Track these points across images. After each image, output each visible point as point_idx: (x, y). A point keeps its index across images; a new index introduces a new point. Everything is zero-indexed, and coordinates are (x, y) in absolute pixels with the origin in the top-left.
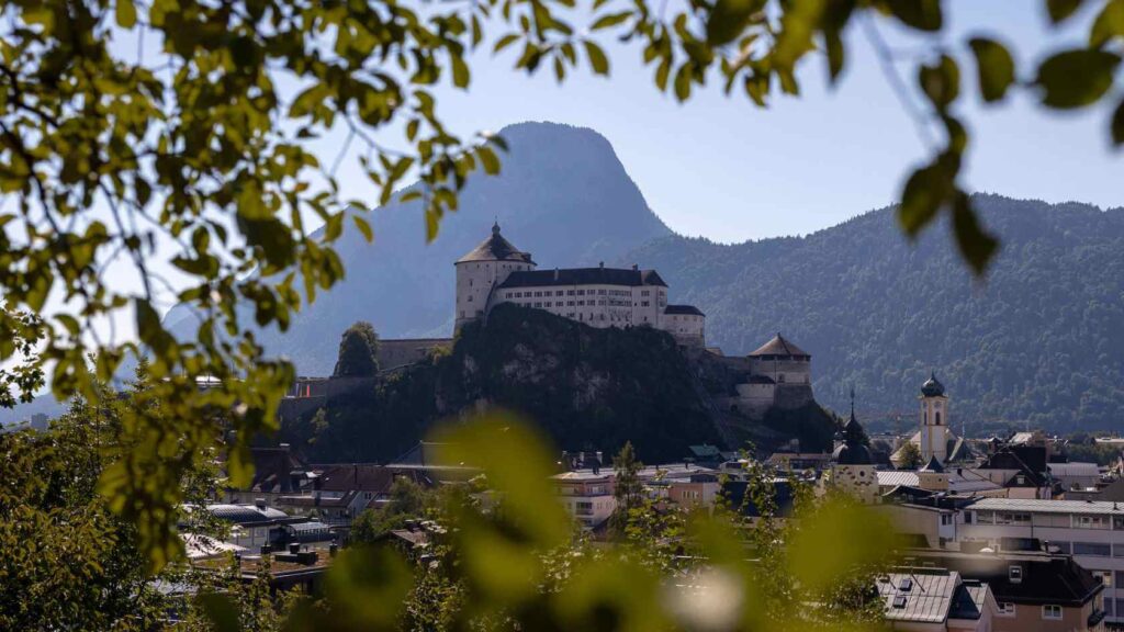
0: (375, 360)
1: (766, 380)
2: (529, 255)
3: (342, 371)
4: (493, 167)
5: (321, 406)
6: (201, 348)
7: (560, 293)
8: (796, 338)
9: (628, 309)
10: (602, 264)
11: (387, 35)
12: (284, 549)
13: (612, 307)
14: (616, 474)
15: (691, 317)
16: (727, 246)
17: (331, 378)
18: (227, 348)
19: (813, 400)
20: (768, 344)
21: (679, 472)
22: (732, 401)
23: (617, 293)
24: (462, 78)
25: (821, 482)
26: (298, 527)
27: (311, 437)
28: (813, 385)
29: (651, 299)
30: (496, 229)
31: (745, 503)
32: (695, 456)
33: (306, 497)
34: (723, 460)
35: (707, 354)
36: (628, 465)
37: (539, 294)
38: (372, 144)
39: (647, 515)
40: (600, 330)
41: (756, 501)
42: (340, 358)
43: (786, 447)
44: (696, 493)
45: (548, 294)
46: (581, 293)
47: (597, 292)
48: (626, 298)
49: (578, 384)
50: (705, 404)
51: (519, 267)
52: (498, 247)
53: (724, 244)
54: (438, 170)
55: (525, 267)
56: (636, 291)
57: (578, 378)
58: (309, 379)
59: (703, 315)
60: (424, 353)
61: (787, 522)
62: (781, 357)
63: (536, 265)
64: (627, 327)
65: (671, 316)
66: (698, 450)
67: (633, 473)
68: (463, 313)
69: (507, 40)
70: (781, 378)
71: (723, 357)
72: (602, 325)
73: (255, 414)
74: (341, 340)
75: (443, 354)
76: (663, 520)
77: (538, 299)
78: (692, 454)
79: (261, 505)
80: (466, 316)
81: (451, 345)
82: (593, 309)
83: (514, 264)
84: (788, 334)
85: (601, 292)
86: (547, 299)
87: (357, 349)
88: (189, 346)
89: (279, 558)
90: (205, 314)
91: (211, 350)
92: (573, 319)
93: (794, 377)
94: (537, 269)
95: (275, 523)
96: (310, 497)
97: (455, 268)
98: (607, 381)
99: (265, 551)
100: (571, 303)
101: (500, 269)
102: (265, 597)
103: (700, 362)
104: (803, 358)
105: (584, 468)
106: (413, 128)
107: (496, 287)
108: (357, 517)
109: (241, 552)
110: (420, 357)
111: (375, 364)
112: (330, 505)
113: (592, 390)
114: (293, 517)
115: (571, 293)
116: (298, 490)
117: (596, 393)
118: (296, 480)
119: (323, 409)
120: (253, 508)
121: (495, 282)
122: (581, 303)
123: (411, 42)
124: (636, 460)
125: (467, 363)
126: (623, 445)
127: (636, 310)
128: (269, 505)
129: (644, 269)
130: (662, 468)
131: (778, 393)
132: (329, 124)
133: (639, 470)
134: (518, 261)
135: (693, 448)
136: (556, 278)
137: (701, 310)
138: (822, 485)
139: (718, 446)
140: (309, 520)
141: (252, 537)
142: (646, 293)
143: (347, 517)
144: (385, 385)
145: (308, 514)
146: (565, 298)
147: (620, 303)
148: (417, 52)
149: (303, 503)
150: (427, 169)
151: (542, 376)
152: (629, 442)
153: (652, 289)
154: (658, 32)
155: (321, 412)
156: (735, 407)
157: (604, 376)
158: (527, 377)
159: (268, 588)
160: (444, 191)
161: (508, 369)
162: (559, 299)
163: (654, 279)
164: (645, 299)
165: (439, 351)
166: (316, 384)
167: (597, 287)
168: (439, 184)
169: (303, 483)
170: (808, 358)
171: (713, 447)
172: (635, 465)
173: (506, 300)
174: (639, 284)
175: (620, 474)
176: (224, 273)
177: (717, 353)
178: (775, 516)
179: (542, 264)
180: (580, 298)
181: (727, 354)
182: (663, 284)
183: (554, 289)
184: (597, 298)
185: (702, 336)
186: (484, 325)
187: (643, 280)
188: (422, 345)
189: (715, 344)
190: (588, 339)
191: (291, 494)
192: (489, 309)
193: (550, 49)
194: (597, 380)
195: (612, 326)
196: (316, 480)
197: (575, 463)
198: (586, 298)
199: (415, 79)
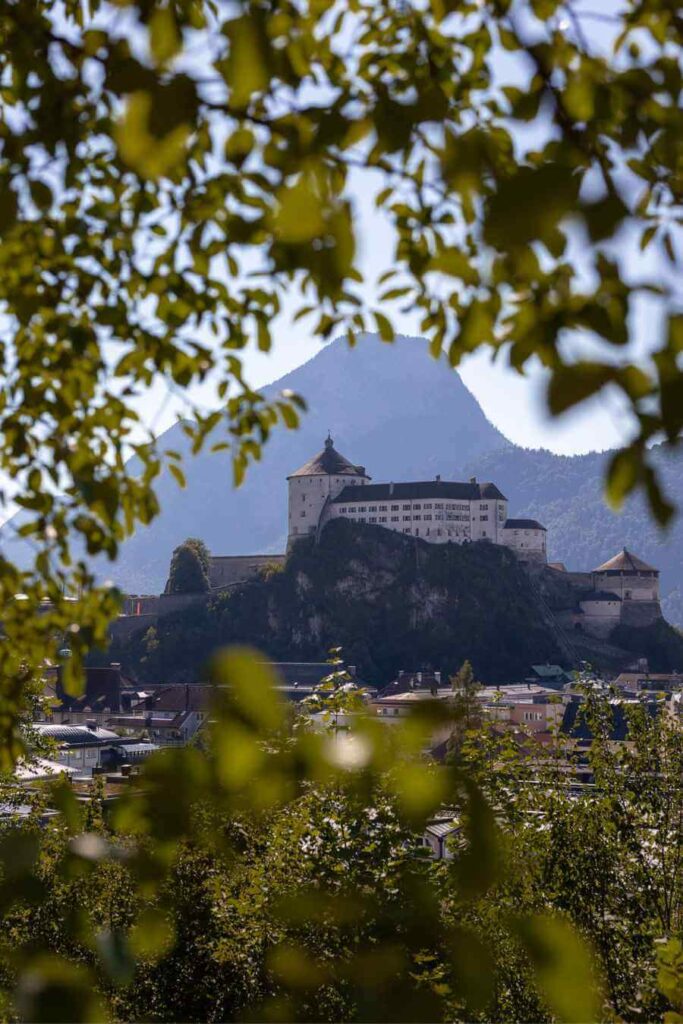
0: (207, 578)
1: (613, 597)
2: (364, 469)
3: (173, 589)
4: (293, 422)
5: (153, 625)
6: (39, 577)
7: (395, 508)
8: (643, 553)
9: (466, 524)
10: (438, 477)
11: (200, 304)
12: (116, 771)
13: (448, 522)
14: (454, 694)
15: (532, 532)
16: (569, 458)
17: (162, 595)
18: (61, 575)
19: (662, 617)
20: (614, 559)
21: (520, 693)
22: (576, 619)
23: (454, 507)
24: (265, 343)
25: (671, 704)
26: (130, 748)
27: (142, 657)
28: (662, 604)
29: (489, 513)
30: (329, 442)
31: (577, 725)
32: (537, 675)
33: (138, 717)
34: (566, 680)
35: (549, 570)
36: (466, 685)
37: (373, 509)
38: (187, 402)
39: (484, 737)
40: (435, 545)
41: (590, 723)
42: (171, 575)
43: (633, 668)
44: (539, 715)
45: (384, 509)
46: (418, 507)
47: (433, 505)
48: (464, 513)
49: (414, 601)
50: (547, 621)
51: (353, 482)
52: (330, 462)
53: (567, 455)
54: (245, 423)
55: (358, 481)
56: (474, 505)
57: (415, 594)
58: (140, 597)
59: (545, 530)
60: (256, 570)
61: (621, 745)
62: (626, 573)
63: (370, 479)
64: (465, 542)
65: (509, 531)
66: (540, 670)
67: (473, 694)
68: (296, 528)
69: (304, 312)
70: (627, 594)
71: (566, 573)
72: (439, 540)
73: (87, 632)
74: (171, 557)
75: (276, 571)
76: (500, 742)
77: (372, 514)
78: (533, 673)
79: (92, 727)
80: (299, 531)
81: (283, 561)
82: (429, 523)
83: (348, 479)
84: (634, 549)
85: (438, 506)
86: (383, 514)
87: (188, 566)
88: (29, 574)
89: (110, 780)
90: (41, 546)
91: (47, 578)
92: (408, 534)
93: (641, 594)
94: (371, 483)
95: (106, 744)
96: (142, 718)
97: (287, 482)
98: (445, 598)
99: (96, 771)
100: (407, 518)
101: (333, 484)
102: (97, 818)
103: (542, 578)
104: (651, 574)
105: (421, 688)
106: (223, 388)
107: (329, 502)
108: (190, 738)
109: (72, 773)
110: (254, 574)
111: (206, 581)
112: (161, 725)
113: (429, 609)
114: (124, 739)
115: (407, 508)
116: (128, 709)
117: (433, 610)
118: (127, 700)
119: (154, 627)
120: (84, 728)
121: (329, 497)
122: (417, 518)
123: (222, 311)
124: (475, 680)
125: (300, 580)
126: (462, 664)
127: (475, 524)
128: (100, 726)
129: (482, 482)
130: (503, 689)
131: (624, 610)
132: (149, 383)
133: (478, 690)
134: (352, 475)
135: (534, 667)
136: (391, 492)
137: (542, 523)
138: (672, 707)
139: (562, 667)
140: (140, 741)
141: (82, 758)
142: (485, 508)
143: (179, 738)
144: (217, 603)
145: (140, 734)
146: (401, 513)
147: (457, 518)
148: (228, 321)
149: (135, 724)
150: (235, 423)
151: (378, 593)
152: (467, 661)
153: (490, 503)
154: (434, 306)
155: (151, 631)
156: (578, 625)
157: (442, 593)
158: (362, 595)
159: (100, 808)
160: (250, 443)
161: (342, 586)
162: (395, 514)
163: (492, 492)
164: (484, 513)
165: (271, 568)
166: (147, 602)
167: (434, 501)
168: (246, 436)
169: (134, 703)
170: (656, 573)
171: (557, 667)
172: (474, 685)
173: (339, 515)
174: (478, 497)
175: (458, 695)
176: (57, 508)
177: (561, 569)
178: (611, 738)
179: (377, 478)
180: (416, 512)
181: (571, 569)
182: (501, 497)
183: (388, 504)
184: (434, 512)
185: (544, 551)
186: (317, 541)
187: (481, 493)
188: (252, 562)
189: (558, 560)
190: (424, 555)
191: (122, 715)
192: (323, 524)
193: (342, 319)
194: (434, 597)
195: (450, 541)
196: (147, 700)
197: (412, 683)
198: (422, 512)
199: (226, 344)
